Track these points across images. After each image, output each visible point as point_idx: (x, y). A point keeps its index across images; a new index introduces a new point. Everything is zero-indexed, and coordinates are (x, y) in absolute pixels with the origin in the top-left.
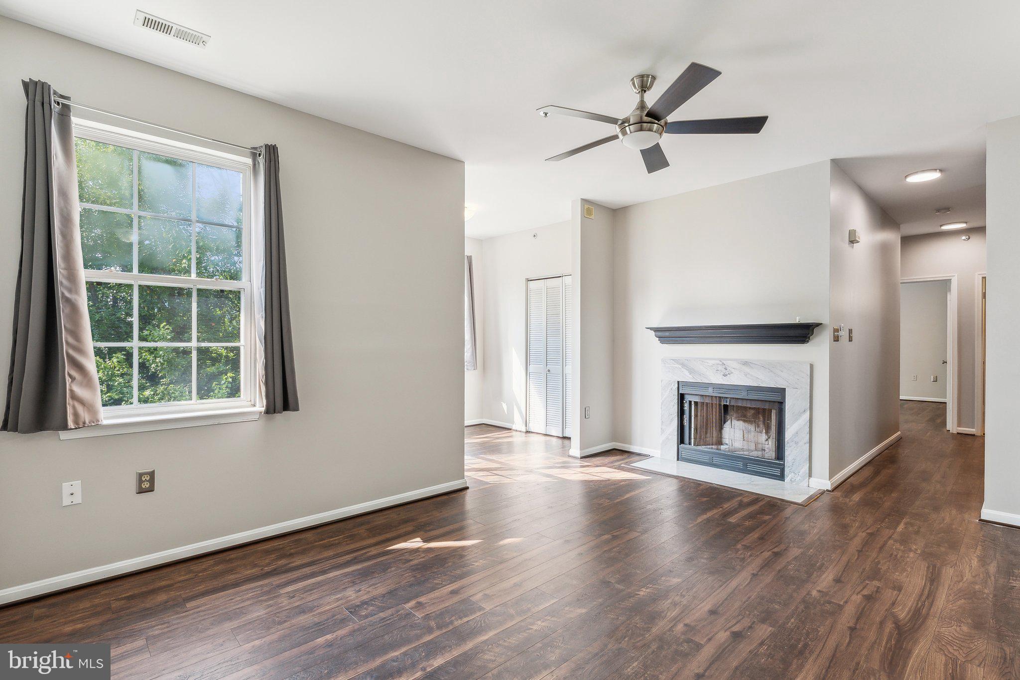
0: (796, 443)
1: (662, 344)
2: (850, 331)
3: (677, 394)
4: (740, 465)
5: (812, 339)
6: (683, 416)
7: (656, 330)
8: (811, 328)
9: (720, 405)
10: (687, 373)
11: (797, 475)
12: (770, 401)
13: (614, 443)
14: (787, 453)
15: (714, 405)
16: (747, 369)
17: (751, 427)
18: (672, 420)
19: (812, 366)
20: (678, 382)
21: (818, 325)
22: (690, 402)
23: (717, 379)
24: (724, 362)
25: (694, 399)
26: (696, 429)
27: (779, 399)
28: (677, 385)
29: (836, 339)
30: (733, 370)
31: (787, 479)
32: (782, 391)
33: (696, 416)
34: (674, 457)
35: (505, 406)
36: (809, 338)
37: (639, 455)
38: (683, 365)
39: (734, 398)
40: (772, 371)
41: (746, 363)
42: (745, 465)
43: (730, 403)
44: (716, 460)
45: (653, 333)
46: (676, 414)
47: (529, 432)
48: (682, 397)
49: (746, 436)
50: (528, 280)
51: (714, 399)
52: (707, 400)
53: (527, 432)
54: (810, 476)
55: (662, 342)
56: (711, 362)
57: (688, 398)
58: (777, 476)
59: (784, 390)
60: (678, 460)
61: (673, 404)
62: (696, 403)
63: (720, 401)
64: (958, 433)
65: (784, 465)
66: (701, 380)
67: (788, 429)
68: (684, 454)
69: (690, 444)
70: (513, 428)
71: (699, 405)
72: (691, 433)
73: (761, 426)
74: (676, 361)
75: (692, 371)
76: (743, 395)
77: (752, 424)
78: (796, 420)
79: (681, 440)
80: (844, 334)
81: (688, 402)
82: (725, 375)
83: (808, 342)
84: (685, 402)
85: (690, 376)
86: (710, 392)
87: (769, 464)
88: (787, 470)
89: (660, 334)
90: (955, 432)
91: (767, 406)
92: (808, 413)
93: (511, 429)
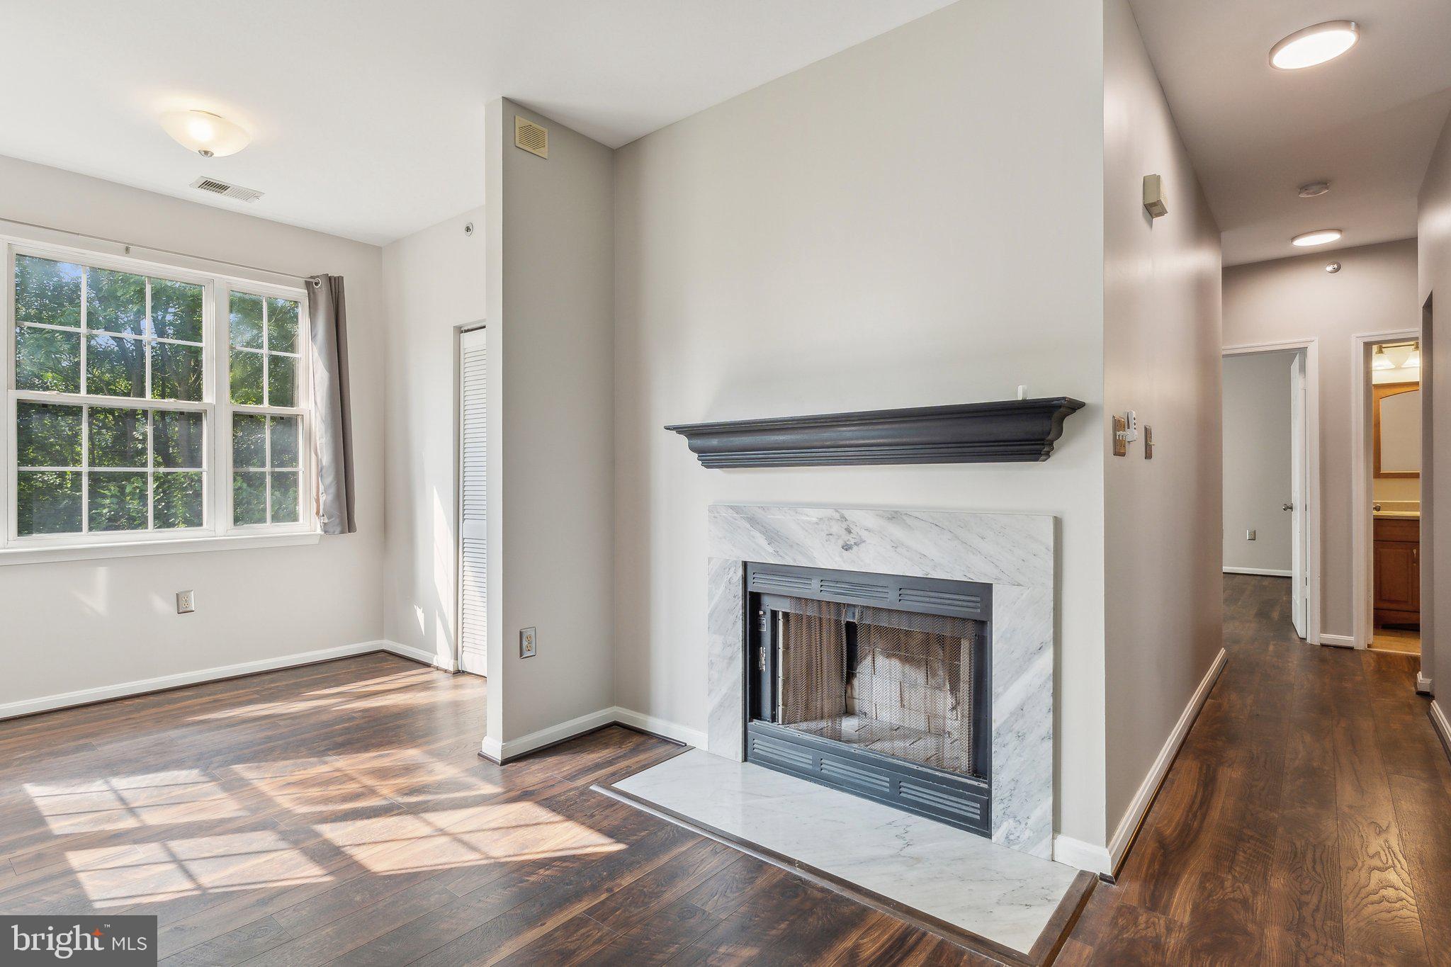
0: (1020, 736)
1: (707, 467)
2: (1147, 433)
3: (740, 592)
4: (883, 783)
5: (1059, 448)
6: (759, 651)
7: (692, 432)
8: (1056, 415)
9: (838, 622)
10: (762, 540)
11: (1023, 825)
12: (954, 618)
13: (615, 709)
14: (996, 762)
15: (824, 622)
16: (896, 532)
17: (918, 675)
18: (732, 658)
19: (1058, 523)
20: (745, 564)
21: (1074, 406)
22: (774, 614)
23: (829, 558)
24: (847, 513)
25: (782, 607)
26: (786, 682)
27: (976, 613)
28: (740, 572)
29: (1119, 449)
30: (864, 534)
31: (998, 834)
32: (983, 592)
33: (787, 647)
34: (737, 753)
35: (420, 614)
36: (1051, 444)
37: (665, 741)
38: (753, 521)
39: (868, 607)
40: (957, 537)
41: (894, 516)
42: (896, 785)
43: (861, 618)
44: (831, 767)
45: (683, 441)
46: (740, 644)
47: (463, 672)
48: (753, 602)
49: (906, 696)
50: (460, 330)
51: (824, 607)
52: (811, 611)
53: (458, 673)
54: (1056, 829)
55: (708, 464)
56: (813, 515)
57: (769, 604)
58: (971, 821)
59: (989, 587)
60: (745, 759)
61: (732, 618)
62: (786, 615)
63: (839, 613)
64: (1323, 645)
65: (989, 792)
66: (795, 560)
67: (998, 696)
68: (759, 745)
69: (774, 719)
70: (435, 664)
71: (792, 620)
72: (776, 691)
73: (941, 673)
74: (736, 509)
75: (773, 536)
76: (890, 599)
77: (918, 667)
78: (1020, 671)
79: (753, 710)
80: (1134, 435)
81: (769, 615)
82: (847, 547)
83: (1048, 455)
84: (761, 613)
85: (770, 549)
86: (813, 589)
87: (953, 788)
88: (996, 810)
89: (699, 442)
90: (1316, 642)
91: (947, 631)
92: (1049, 654)
93: (428, 665)
